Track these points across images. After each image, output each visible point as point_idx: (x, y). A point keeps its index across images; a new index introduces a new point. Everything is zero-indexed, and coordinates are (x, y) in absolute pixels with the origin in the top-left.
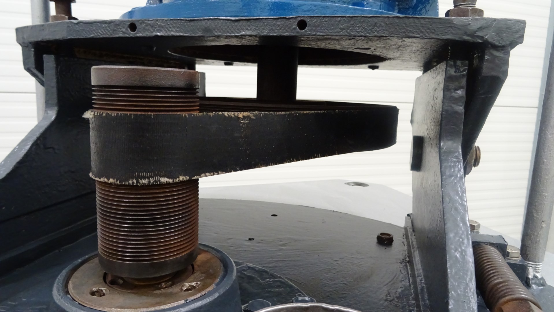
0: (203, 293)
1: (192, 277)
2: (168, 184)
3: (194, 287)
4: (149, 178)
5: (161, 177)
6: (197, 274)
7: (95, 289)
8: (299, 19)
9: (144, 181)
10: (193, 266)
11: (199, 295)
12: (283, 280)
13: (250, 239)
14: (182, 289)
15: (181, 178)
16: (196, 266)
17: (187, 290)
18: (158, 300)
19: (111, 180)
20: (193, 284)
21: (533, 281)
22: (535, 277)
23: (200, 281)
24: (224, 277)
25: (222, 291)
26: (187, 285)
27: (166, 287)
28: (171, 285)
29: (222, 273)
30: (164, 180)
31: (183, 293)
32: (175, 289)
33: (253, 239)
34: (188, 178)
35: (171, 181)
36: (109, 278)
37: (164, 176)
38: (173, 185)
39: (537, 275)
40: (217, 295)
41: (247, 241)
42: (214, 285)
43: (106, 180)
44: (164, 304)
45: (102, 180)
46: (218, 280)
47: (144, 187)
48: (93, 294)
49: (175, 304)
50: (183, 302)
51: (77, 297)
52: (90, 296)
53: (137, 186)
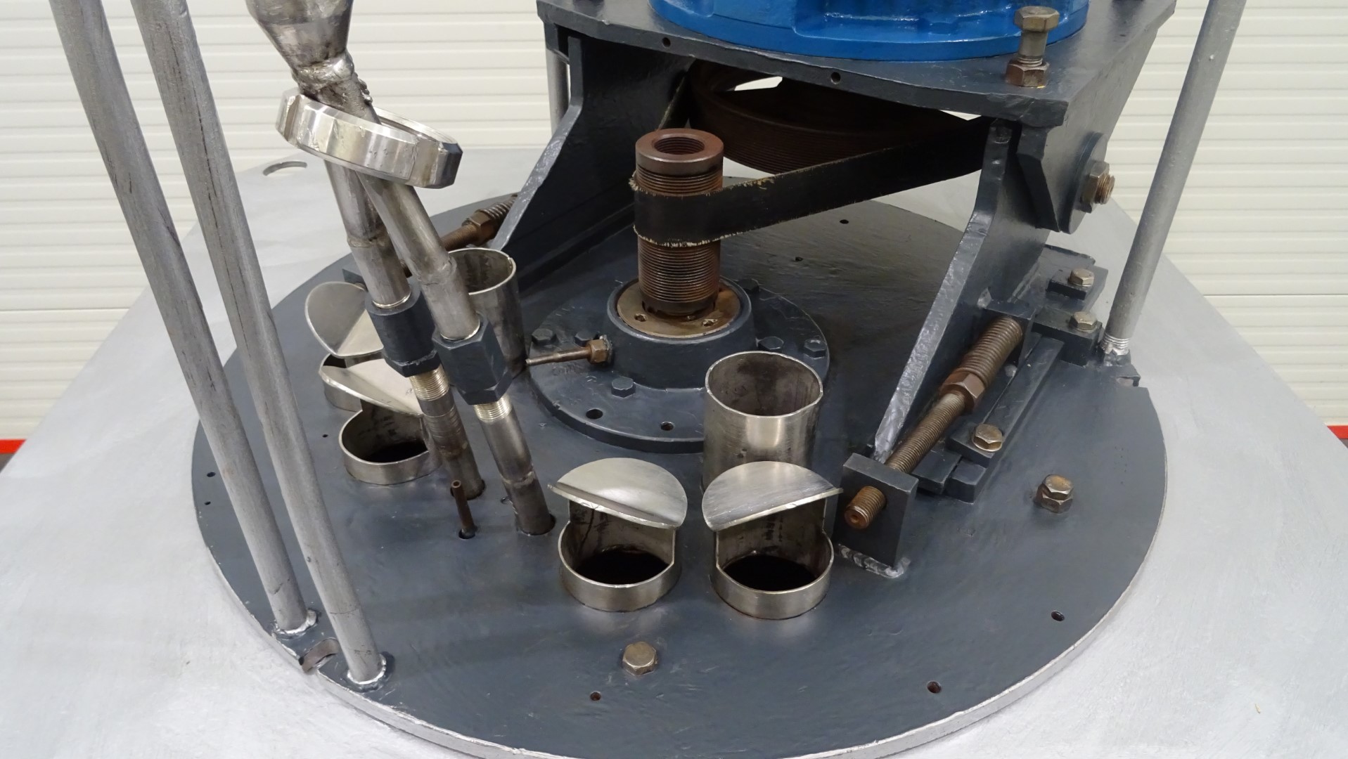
0: (718, 329)
1: (713, 313)
2: (693, 247)
3: (712, 323)
4: (679, 242)
5: (688, 241)
6: (717, 312)
7: (637, 315)
8: (834, 71)
9: (675, 245)
10: (714, 304)
11: (715, 331)
12: (807, 319)
13: (798, 259)
14: (702, 324)
15: (703, 242)
16: (717, 304)
17: (707, 325)
18: (683, 330)
19: (651, 241)
20: (712, 320)
21: (1109, 358)
22: (1113, 352)
23: (718, 319)
24: (738, 317)
25: (733, 330)
26: (707, 321)
27: (690, 320)
28: (695, 319)
29: (737, 313)
30: (690, 244)
31: (704, 327)
32: (697, 323)
33: (802, 259)
34: (709, 241)
35: (695, 244)
36: (647, 307)
37: (690, 241)
38: (698, 247)
39: (1116, 350)
40: (728, 332)
41: (793, 261)
42: (728, 324)
43: (647, 240)
44: (688, 334)
45: (644, 238)
46: (732, 320)
47: (675, 248)
48: (637, 318)
49: (696, 335)
50: (702, 334)
51: (625, 320)
52: (635, 320)
53: (670, 247)
